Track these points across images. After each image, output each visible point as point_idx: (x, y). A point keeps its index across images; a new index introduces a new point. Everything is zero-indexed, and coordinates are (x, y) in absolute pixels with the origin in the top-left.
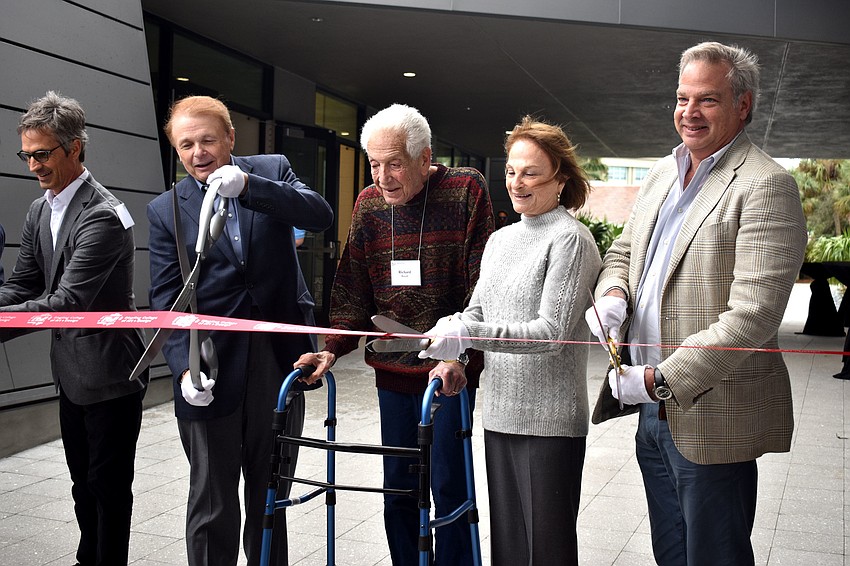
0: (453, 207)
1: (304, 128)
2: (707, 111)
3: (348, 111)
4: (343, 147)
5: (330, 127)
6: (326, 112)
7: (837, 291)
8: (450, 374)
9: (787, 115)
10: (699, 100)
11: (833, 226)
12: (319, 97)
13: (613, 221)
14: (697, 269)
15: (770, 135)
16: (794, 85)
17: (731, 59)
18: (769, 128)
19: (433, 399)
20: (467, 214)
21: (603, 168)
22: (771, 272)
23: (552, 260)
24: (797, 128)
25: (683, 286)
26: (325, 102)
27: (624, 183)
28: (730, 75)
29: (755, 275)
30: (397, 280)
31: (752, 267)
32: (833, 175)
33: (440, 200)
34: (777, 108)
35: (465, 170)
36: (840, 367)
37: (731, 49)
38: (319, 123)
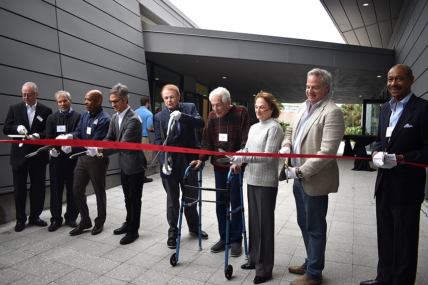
0: (237, 117)
1: (193, 93)
2: (315, 91)
3: (206, 88)
4: (204, 99)
5: (201, 93)
6: (199, 89)
7: (353, 144)
8: (236, 167)
9: (338, 90)
10: (313, 87)
11: (352, 124)
12: (197, 84)
13: (286, 122)
14: (311, 137)
15: (333, 96)
16: (340, 81)
17: (322, 74)
18: (332, 94)
20: (242, 120)
21: (282, 106)
22: (333, 139)
23: (269, 134)
24: (341, 95)
25: (307, 142)
26: (199, 86)
27: (289, 111)
28: (322, 79)
29: (329, 140)
30: (220, 140)
31: (327, 137)
32: (352, 109)
33: (234, 115)
34: (335, 88)
35: (241, 106)
36: (353, 167)
37: (323, 71)
38: (197, 92)
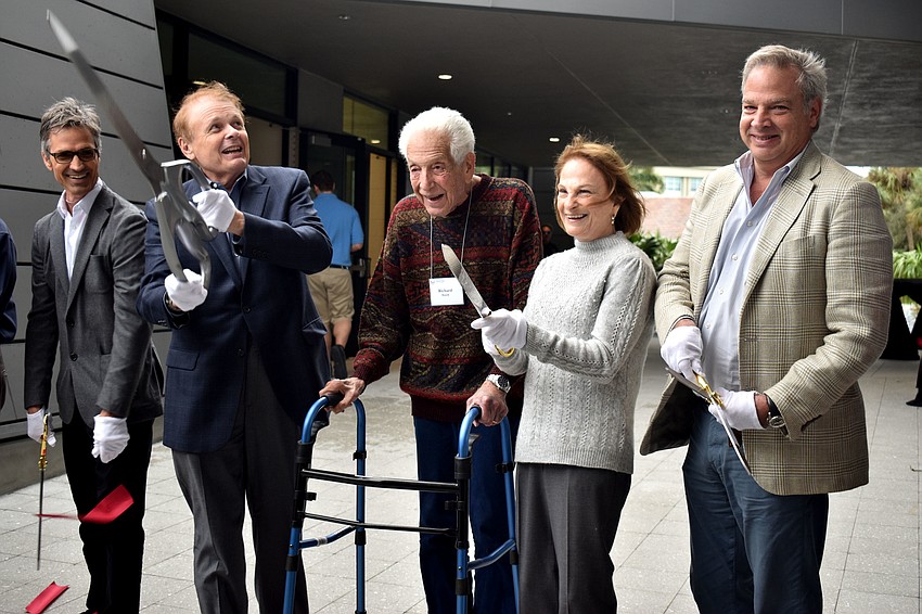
0: (498, 221)
1: (330, 135)
2: (778, 119)
3: (378, 116)
4: (373, 156)
5: (359, 134)
6: (357, 119)
7: (909, 310)
8: (490, 402)
9: (855, 119)
10: (769, 107)
11: (906, 241)
12: (347, 102)
13: (666, 236)
14: (780, 284)
15: (837, 141)
16: (862, 86)
17: (800, 64)
18: (835, 134)
19: (472, 430)
20: (513, 229)
21: (655, 179)
22: (873, 290)
23: (612, 283)
24: (866, 134)
25: (764, 305)
26: (353, 107)
27: (677, 195)
28: (800, 80)
29: (856, 295)
30: (437, 299)
31: (851, 284)
32: (906, 185)
33: (483, 213)
34: (844, 112)
35: (511, 181)
38: (347, 130)
